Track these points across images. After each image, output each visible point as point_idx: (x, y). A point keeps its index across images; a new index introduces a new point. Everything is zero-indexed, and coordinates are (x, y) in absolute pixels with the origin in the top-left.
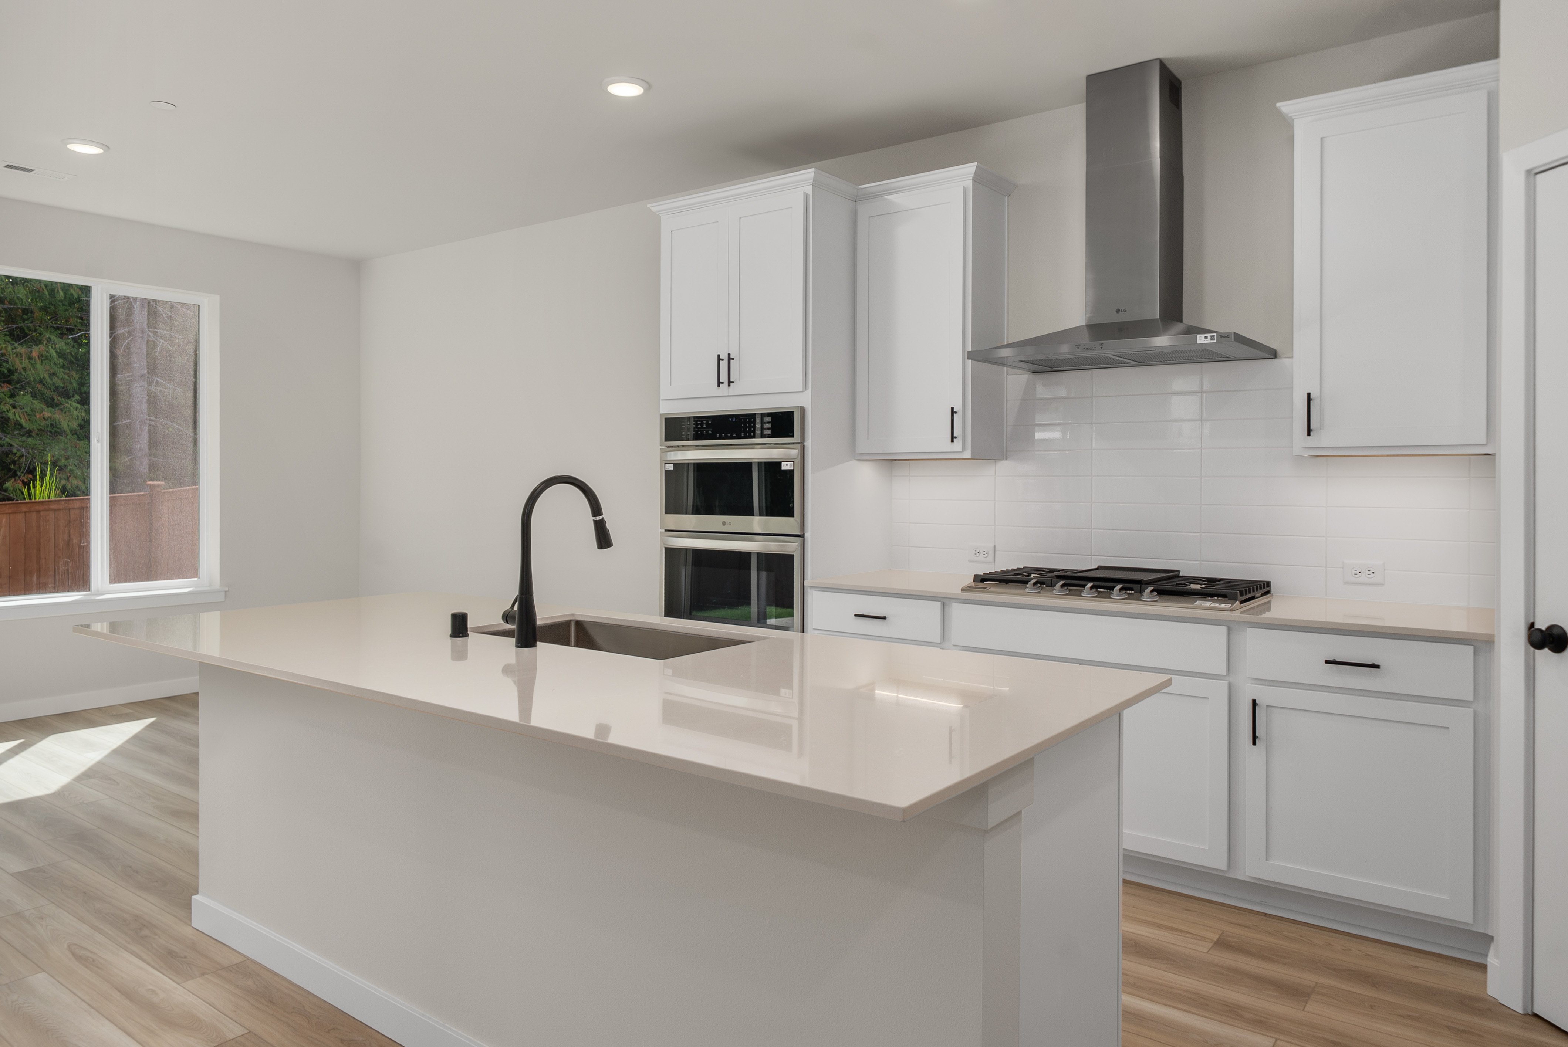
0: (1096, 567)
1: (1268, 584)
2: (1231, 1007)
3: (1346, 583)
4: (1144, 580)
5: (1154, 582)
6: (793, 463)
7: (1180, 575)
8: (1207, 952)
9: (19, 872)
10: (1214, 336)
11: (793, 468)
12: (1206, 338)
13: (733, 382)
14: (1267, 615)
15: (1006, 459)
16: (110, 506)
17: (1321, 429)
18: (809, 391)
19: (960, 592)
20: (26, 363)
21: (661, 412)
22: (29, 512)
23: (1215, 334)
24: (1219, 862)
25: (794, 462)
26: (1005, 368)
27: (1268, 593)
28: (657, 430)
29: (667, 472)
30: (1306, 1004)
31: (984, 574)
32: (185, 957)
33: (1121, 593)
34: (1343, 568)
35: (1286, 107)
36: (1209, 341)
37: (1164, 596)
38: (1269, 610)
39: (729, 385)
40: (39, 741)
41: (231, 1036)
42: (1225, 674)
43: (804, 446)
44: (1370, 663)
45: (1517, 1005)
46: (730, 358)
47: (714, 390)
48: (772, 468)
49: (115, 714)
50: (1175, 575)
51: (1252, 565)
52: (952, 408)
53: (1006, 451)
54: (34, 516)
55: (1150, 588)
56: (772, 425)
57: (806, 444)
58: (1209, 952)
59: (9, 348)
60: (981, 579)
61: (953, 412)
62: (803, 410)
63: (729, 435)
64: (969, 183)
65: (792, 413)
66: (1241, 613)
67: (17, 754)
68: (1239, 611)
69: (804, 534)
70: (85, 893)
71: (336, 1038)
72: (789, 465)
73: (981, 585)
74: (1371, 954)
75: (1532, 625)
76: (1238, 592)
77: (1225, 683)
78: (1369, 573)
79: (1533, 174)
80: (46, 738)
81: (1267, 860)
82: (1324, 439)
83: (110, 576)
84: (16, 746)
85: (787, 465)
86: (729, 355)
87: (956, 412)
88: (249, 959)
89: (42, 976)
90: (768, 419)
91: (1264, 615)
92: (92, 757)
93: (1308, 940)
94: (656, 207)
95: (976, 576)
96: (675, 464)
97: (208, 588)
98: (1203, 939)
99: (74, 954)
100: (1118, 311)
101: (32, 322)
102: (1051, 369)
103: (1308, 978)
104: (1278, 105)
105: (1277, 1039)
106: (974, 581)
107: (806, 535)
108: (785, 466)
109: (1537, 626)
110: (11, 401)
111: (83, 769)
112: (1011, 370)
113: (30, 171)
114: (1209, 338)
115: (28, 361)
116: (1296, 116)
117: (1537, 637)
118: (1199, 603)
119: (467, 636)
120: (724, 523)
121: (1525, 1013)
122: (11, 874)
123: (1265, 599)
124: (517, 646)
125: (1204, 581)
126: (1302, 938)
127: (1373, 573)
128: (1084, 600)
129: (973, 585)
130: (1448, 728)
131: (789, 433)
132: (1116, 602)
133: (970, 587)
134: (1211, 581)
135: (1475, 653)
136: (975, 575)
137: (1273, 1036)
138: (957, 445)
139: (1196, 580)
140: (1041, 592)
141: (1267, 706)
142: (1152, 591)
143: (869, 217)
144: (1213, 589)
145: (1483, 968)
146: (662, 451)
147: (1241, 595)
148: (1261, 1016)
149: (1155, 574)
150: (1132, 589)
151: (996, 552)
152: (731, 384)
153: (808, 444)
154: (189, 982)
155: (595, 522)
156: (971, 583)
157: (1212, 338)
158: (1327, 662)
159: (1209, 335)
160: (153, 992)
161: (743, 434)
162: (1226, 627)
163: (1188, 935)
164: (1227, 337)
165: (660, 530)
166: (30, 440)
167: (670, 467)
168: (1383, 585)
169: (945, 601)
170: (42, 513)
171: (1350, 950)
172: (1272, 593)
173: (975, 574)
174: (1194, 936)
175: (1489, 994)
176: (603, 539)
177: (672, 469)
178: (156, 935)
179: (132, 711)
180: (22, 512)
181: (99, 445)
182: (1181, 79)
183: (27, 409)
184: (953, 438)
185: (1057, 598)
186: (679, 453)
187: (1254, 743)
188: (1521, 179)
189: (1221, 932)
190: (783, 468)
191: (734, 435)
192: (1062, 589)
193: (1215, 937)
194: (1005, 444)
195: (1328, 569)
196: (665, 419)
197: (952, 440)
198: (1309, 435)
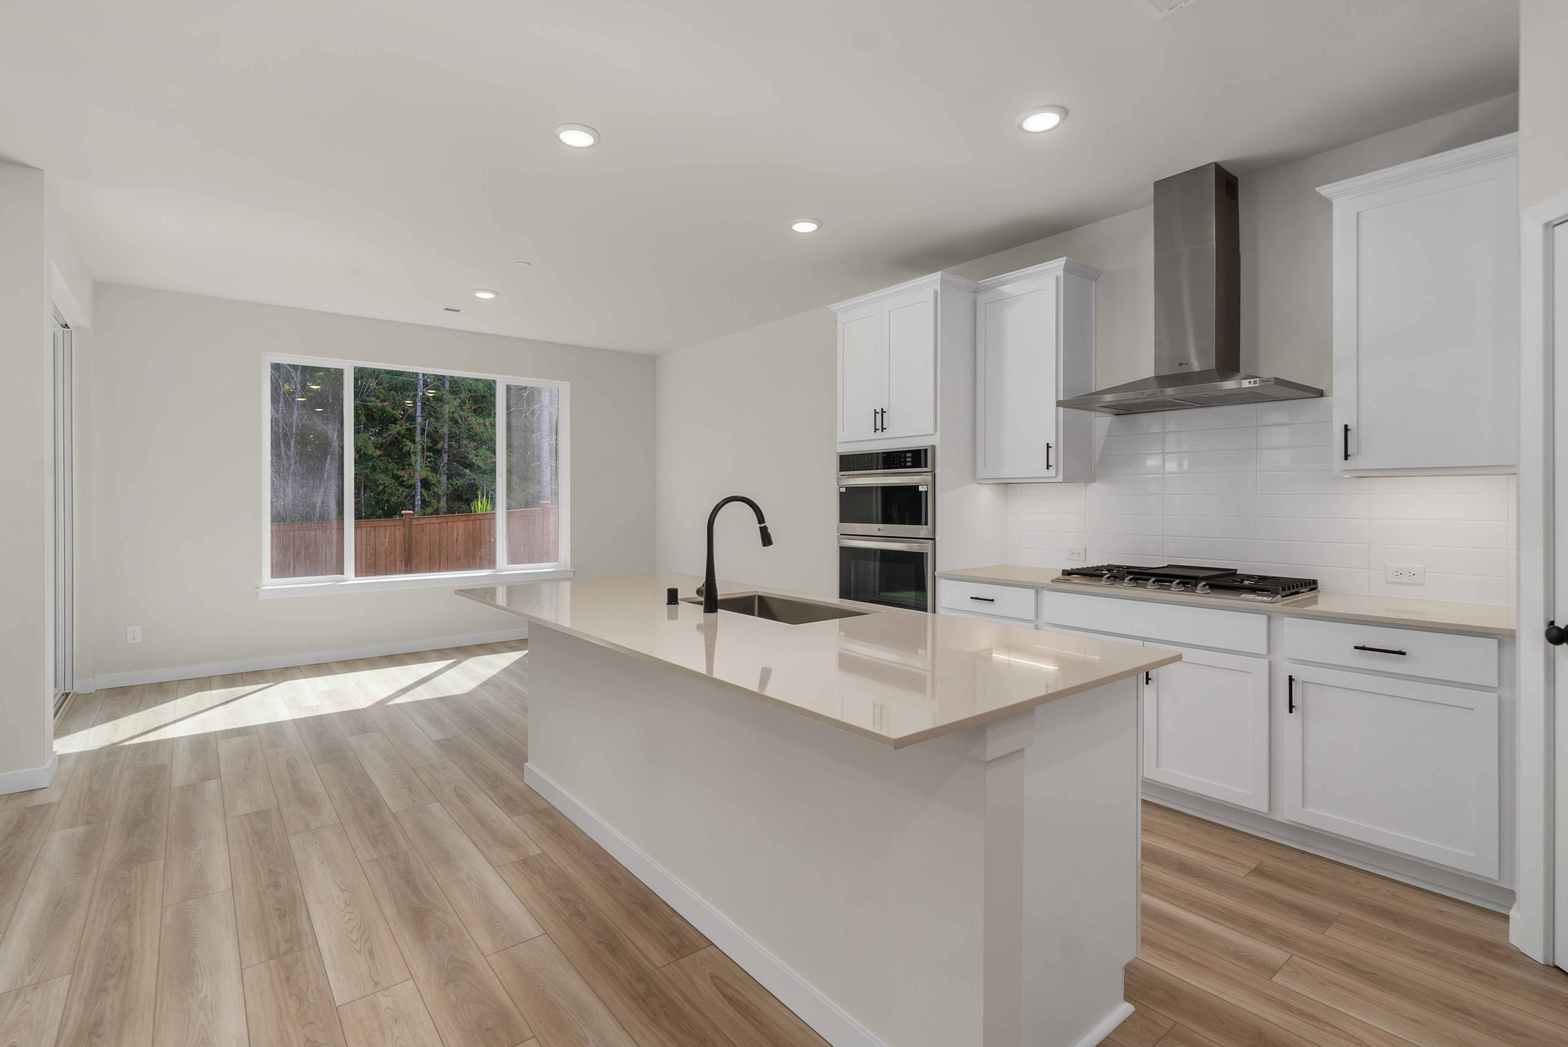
0: (1166, 565)
1: (1315, 582)
2: (1256, 923)
3: (1388, 583)
4: (1200, 576)
5: (1210, 578)
7: (1237, 573)
8: (1244, 877)
9: (437, 740)
10: (1256, 381)
11: (927, 490)
12: (1250, 382)
13: (885, 429)
14: (1313, 608)
15: (1095, 482)
16: (507, 517)
17: (1358, 455)
18: (938, 434)
19: (1050, 583)
20: (482, 429)
21: (838, 452)
22: (476, 520)
23: (1257, 379)
24: (1260, 805)
25: (927, 485)
26: (1093, 413)
27: (1314, 589)
28: (835, 464)
29: (841, 494)
30: (1327, 929)
31: (1071, 569)
32: (517, 801)
33: (1179, 586)
34: (1385, 570)
35: (1324, 190)
36: (1252, 385)
37: (1216, 589)
38: (1316, 603)
39: (882, 431)
40: (464, 661)
41: (532, 854)
42: (1266, 654)
43: (935, 474)
44: (1397, 650)
45: (1538, 956)
46: (883, 412)
47: (872, 435)
49: (508, 646)
50: (1233, 572)
51: (1302, 566)
52: (1048, 444)
53: (1095, 475)
54: (478, 522)
55: (1204, 583)
56: (912, 459)
57: (936, 472)
58: (1246, 877)
59: (474, 420)
60: (1068, 573)
61: (1048, 447)
62: (934, 447)
64: (1061, 273)
65: (927, 450)
66: (1283, 605)
67: (451, 668)
68: (1281, 603)
69: (935, 538)
70: (470, 756)
71: (593, 863)
72: (924, 488)
73: (1067, 577)
74: (1399, 895)
75: (1552, 623)
76: (1280, 587)
77: (1265, 662)
78: (1410, 574)
79: (1550, 226)
80: (468, 659)
81: (1303, 808)
82: (1358, 462)
83: (507, 560)
84: (451, 663)
85: (922, 487)
86: (882, 409)
87: (1051, 447)
88: (552, 806)
89: (437, 804)
90: (909, 455)
91: (1309, 608)
92: (492, 672)
93: (1340, 877)
94: (834, 307)
95: (1063, 571)
96: (846, 487)
97: (564, 569)
98: (1243, 866)
99: (456, 793)
100: (1181, 365)
101: (486, 403)
102: (1128, 412)
103: (1332, 908)
104: (1317, 189)
105: (1292, 955)
106: (1062, 574)
108: (921, 489)
109: (1556, 624)
110: (474, 452)
111: (485, 680)
112: (1098, 414)
113: (458, 311)
114: (1252, 382)
115: (483, 427)
116: (1334, 196)
117: (1555, 633)
118: (1244, 596)
119: (678, 603)
120: (879, 530)
121: (1546, 964)
122: (433, 741)
123: (1311, 594)
124: (704, 612)
125: (1255, 578)
126: (1334, 875)
127: (1414, 575)
128: (1147, 591)
129: (1062, 577)
130: (1473, 709)
131: (924, 464)
132: (1175, 593)
133: (1058, 579)
134: (1262, 578)
135: (1500, 646)
137: (1290, 951)
138: (1052, 471)
139: (1249, 577)
140: (1115, 584)
141: (1302, 681)
142: (1204, 586)
143: (986, 304)
144: (1261, 585)
145: (1506, 918)
146: (838, 479)
147: (1284, 589)
148: (1282, 934)
149: (1211, 571)
150: (1189, 584)
151: (1087, 553)
152: (884, 430)
153: (937, 472)
154: (516, 817)
155: (761, 528)
156: (1060, 576)
157: (1255, 382)
158: (1356, 648)
159: (1252, 380)
160: (495, 821)
162: (1266, 616)
163: (1229, 862)
164: (1268, 381)
165: (837, 534)
166: (485, 476)
167: (843, 490)
168: (1423, 585)
169: (1038, 589)
170: (482, 521)
171: (1379, 890)
172: (1319, 589)
173: (1064, 569)
174: (1235, 863)
175: (1511, 942)
176: (766, 540)
177: (844, 491)
178: (503, 785)
179: (518, 645)
180: (471, 520)
181: (501, 478)
182: (1236, 176)
183: (483, 457)
184: (1048, 466)
185: (1125, 588)
186: (851, 479)
187: (1291, 711)
188: (1539, 232)
189: (1260, 862)
191: (886, 466)
192: (1130, 582)
193: (1253, 866)
194: (1093, 470)
195: (1371, 570)
196: (840, 456)
197: (1048, 468)
198: (1347, 459)
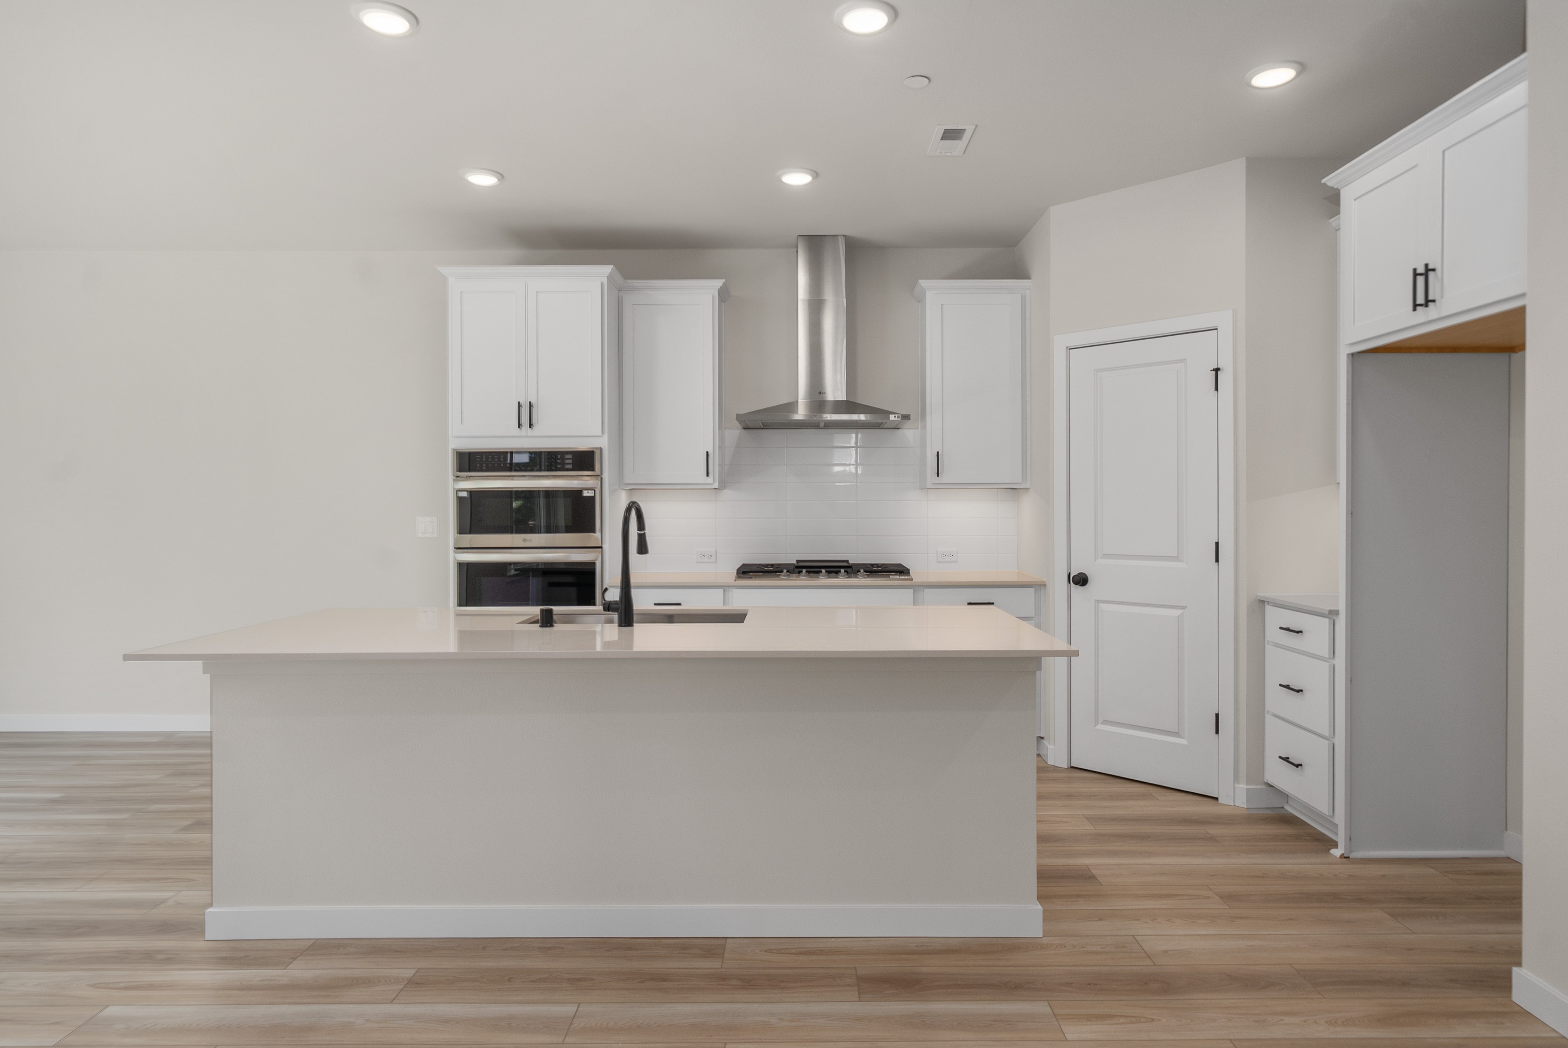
0: (796, 561)
1: (902, 565)
3: (938, 562)
11: (593, 495)
12: (895, 417)
13: (536, 425)
15: (725, 488)
17: (945, 472)
18: (606, 436)
19: (729, 580)
21: (453, 447)
23: (900, 415)
25: (594, 490)
29: (460, 499)
31: (744, 567)
32: (247, 956)
33: (845, 575)
34: (937, 554)
36: (896, 419)
37: (872, 574)
39: (532, 428)
43: (602, 477)
45: (1064, 764)
46: (530, 405)
48: (575, 495)
52: (707, 452)
53: (725, 483)
56: (574, 461)
57: (604, 475)
60: (743, 570)
61: (708, 455)
62: (601, 449)
64: (716, 293)
65: (593, 452)
72: (589, 493)
73: (743, 574)
75: (1069, 572)
78: (950, 555)
79: (1069, 349)
82: (948, 478)
86: (529, 403)
87: (710, 455)
90: (571, 456)
95: (738, 568)
96: (468, 492)
100: (820, 393)
104: (920, 281)
106: (738, 572)
107: (604, 546)
108: (586, 494)
109: (1072, 573)
116: (926, 290)
120: (524, 540)
121: (1068, 766)
127: (952, 555)
129: (738, 574)
131: (591, 467)
133: (736, 576)
135: (1036, 592)
138: (710, 480)
140: (792, 577)
143: (633, 305)
146: (454, 481)
150: (849, 572)
151: (717, 555)
152: (534, 427)
153: (606, 475)
155: (639, 535)
156: (736, 573)
157: (898, 417)
158: (968, 604)
159: (896, 415)
162: (912, 589)
167: (464, 495)
169: (721, 588)
184: (708, 473)
185: (803, 580)
188: (1064, 351)
190: (584, 495)
192: (806, 575)
194: (724, 478)
195: (928, 554)
196: (458, 453)
197: (707, 476)
198: (938, 476)
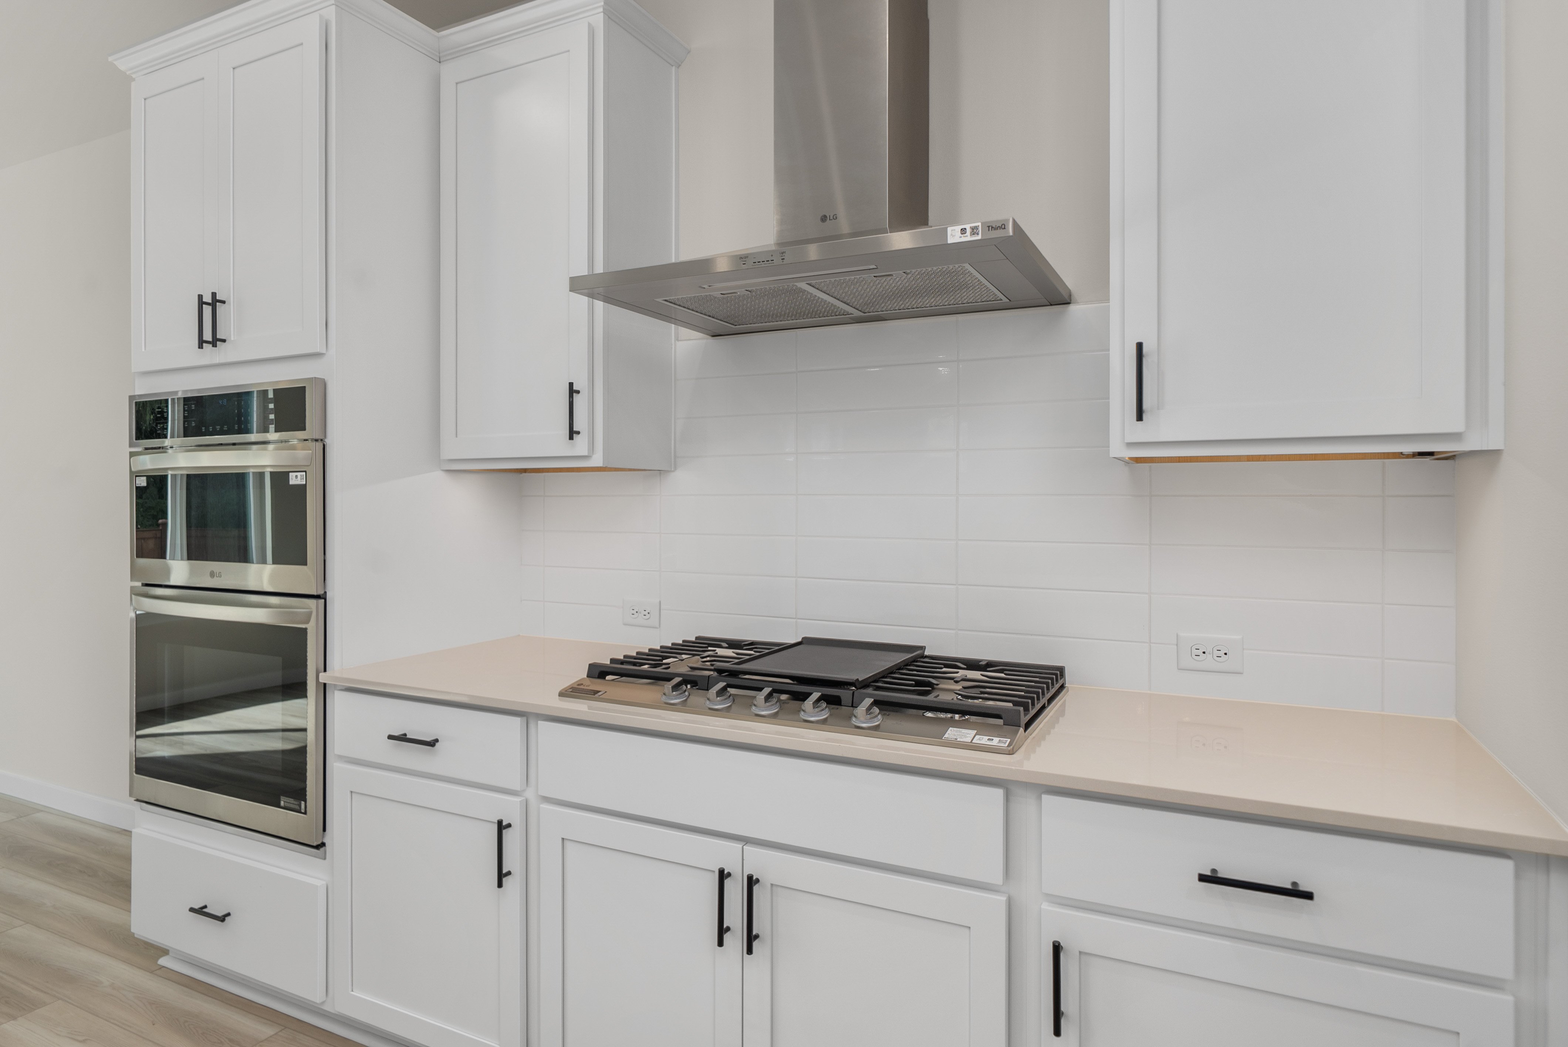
0: (800, 640)
1: (1060, 672)
3: (1181, 669)
4: (860, 679)
5: (879, 680)
6: (304, 473)
7: (926, 657)
10: (976, 228)
11: (304, 483)
12: (963, 231)
13: (220, 341)
15: (677, 470)
17: (1158, 409)
18: (332, 352)
19: (554, 698)
21: (132, 394)
23: (979, 224)
25: (309, 472)
28: (127, 421)
29: (135, 490)
31: (613, 660)
33: (819, 708)
34: (1177, 645)
36: (968, 237)
37: (890, 715)
39: (214, 346)
42: (1000, 882)
43: (324, 446)
44: (1290, 886)
46: (215, 301)
47: (195, 354)
48: (277, 482)
52: (571, 385)
53: (675, 457)
55: (869, 694)
56: (276, 410)
57: (327, 440)
60: (598, 672)
61: (572, 391)
62: (322, 385)
63: (218, 427)
64: (599, 19)
65: (305, 389)
68: (1020, 753)
69: (325, 593)
72: (299, 477)
73: (593, 684)
77: (1000, 901)
78: (1219, 653)
85: (296, 476)
86: (214, 296)
87: (577, 391)
94: (123, 60)
95: (593, 666)
96: (148, 477)
100: (824, 219)
102: (746, 328)
106: (585, 676)
107: (329, 595)
108: (295, 479)
114: (968, 231)
118: (952, 733)
120: (212, 575)
123: (1058, 707)
127: (1226, 654)
128: (754, 724)
129: (579, 684)
131: (300, 423)
132: (807, 729)
133: (577, 689)
136: (590, 665)
138: (580, 445)
140: (687, 702)
141: (1080, 952)
142: (870, 705)
143: (457, 83)
146: (132, 457)
151: (661, 611)
152: (218, 344)
153: (330, 440)
156: (583, 679)
157: (973, 231)
158: (1204, 878)
159: (968, 226)
161: (236, 427)
162: (1002, 790)
164: (1000, 228)
165: (130, 585)
167: (142, 482)
168: (1242, 674)
169: (529, 717)
172: (1067, 692)
177: (144, 484)
184: (572, 433)
186: (156, 458)
187: (1057, 1032)
190: (291, 482)
191: (225, 428)
194: (673, 446)
195: (1151, 644)
196: (137, 404)
197: (571, 438)
198: (1140, 417)
